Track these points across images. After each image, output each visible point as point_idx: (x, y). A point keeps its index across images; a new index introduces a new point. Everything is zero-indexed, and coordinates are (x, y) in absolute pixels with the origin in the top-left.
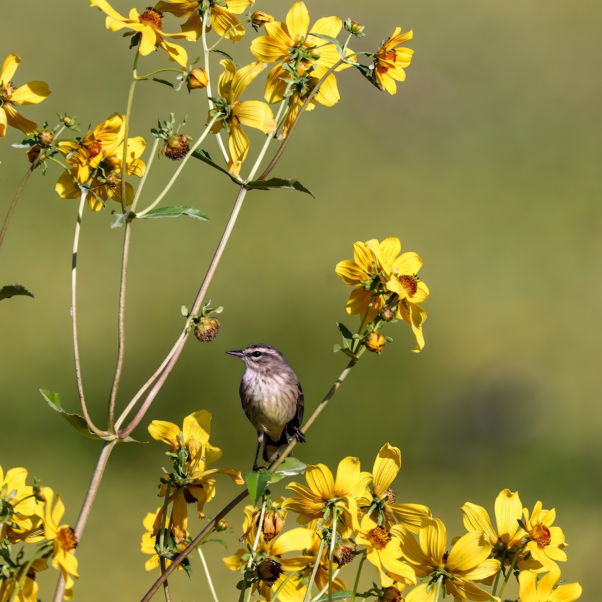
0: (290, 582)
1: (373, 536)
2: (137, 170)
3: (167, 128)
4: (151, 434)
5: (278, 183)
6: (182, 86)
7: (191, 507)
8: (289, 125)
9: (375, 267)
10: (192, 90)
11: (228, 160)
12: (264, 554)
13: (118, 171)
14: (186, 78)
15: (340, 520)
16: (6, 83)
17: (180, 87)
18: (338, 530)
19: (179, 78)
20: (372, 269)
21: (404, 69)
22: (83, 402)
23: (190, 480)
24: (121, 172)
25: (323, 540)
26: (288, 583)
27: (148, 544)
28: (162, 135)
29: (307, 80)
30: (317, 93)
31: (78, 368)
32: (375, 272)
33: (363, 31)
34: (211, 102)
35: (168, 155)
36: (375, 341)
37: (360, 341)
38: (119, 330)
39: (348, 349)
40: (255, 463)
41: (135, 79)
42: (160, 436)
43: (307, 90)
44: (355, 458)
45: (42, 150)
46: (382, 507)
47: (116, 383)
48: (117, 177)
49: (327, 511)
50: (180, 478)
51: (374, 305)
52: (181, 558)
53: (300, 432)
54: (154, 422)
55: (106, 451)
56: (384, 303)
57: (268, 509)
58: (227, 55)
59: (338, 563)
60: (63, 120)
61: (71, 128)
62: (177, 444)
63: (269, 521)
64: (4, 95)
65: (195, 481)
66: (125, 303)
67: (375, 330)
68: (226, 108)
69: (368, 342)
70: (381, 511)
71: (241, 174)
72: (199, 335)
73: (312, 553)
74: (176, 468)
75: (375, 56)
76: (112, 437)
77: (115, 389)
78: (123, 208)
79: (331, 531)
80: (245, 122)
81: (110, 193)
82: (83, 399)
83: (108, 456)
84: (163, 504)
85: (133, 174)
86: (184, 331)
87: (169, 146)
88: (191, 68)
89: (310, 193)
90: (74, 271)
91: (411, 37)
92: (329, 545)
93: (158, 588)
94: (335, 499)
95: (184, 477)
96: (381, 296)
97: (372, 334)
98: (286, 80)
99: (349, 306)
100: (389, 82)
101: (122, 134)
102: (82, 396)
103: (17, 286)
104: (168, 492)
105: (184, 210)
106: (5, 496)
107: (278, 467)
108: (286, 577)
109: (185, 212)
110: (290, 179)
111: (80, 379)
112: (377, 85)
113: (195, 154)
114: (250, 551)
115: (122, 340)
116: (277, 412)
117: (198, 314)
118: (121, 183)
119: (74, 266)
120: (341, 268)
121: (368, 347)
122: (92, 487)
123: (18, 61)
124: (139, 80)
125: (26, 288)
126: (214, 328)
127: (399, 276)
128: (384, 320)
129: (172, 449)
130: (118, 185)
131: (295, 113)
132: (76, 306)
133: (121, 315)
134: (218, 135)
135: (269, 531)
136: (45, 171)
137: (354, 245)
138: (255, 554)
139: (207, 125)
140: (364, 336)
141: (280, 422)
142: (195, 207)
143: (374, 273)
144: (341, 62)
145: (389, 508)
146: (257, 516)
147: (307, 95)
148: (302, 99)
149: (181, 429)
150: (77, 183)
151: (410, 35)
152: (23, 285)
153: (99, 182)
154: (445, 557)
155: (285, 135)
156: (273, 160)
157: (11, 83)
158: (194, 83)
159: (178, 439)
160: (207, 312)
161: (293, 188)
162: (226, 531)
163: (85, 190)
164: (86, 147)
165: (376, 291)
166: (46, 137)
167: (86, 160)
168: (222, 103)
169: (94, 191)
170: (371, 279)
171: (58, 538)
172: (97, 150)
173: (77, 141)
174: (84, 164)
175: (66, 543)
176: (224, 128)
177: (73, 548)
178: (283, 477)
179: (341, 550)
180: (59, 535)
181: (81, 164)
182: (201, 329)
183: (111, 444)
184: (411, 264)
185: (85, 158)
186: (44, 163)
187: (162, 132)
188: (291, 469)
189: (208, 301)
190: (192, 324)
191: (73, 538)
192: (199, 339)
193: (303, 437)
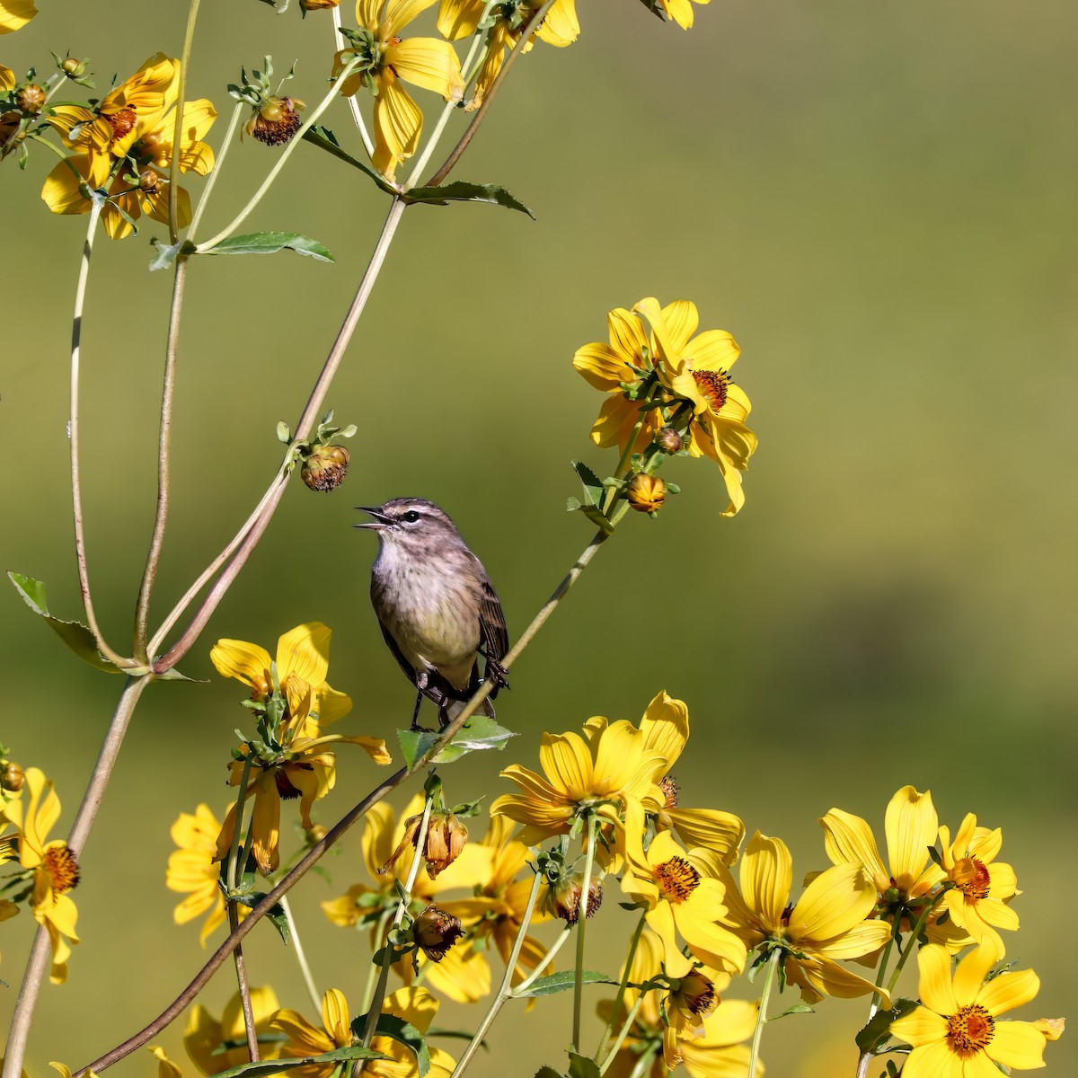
1: (664, 876)
2: (199, 163)
3: (259, 85)
4: (217, 665)
5: (464, 191)
6: (290, 3)
7: (289, 809)
8: (486, 81)
9: (647, 357)
10: (308, 12)
11: (371, 150)
13: (164, 163)
17: (287, 6)
20: (643, 362)
22: (88, 602)
23: (286, 755)
24: (170, 166)
25: (539, 874)
28: (248, 97)
30: (541, 23)
31: (80, 537)
32: (649, 367)
34: (340, 36)
35: (258, 134)
36: (646, 492)
37: (619, 491)
38: (159, 466)
39: (593, 507)
42: (233, 670)
43: (523, 17)
45: (23, 122)
47: (151, 566)
48: (160, 175)
49: (577, 823)
50: (270, 751)
51: (644, 427)
52: (269, 904)
53: (497, 665)
54: (222, 642)
55: (130, 696)
56: (664, 422)
57: (434, 813)
59: (567, 917)
60: (63, 65)
61: (79, 80)
62: (265, 685)
63: (437, 837)
65: (297, 756)
66: (172, 415)
67: (646, 471)
68: (372, 50)
69: (632, 492)
72: (310, 479)
73: (491, 891)
74: (262, 731)
76: (142, 670)
77: (149, 578)
78: (172, 232)
80: (407, 76)
81: (147, 207)
82: (87, 595)
83: (134, 705)
84: (236, 799)
85: (191, 169)
86: (282, 470)
87: (261, 118)
89: (526, 212)
90: (77, 350)
93: (224, 960)
94: (593, 801)
95: (276, 748)
96: (658, 410)
97: (640, 478)
99: (596, 429)
100: (681, 6)
101: (172, 93)
102: (87, 589)
104: (246, 777)
105: (287, 240)
107: (455, 733)
109: (290, 245)
110: (487, 185)
111: (83, 558)
112: (656, 10)
113: (310, 136)
114: (400, 891)
115: (164, 485)
117: (308, 439)
118: (168, 187)
119: (75, 343)
120: (583, 358)
121: (631, 502)
122: (101, 765)
126: (339, 466)
127: (695, 371)
128: (663, 451)
129: (254, 695)
130: (162, 189)
131: (499, 60)
132: (78, 419)
133: (164, 437)
134: (353, 98)
135: (437, 855)
136: (24, 161)
137: (610, 314)
138: (409, 899)
139: (333, 81)
140: (626, 482)
142: (309, 237)
143: (646, 367)
146: (415, 826)
147: (523, 27)
148: (513, 33)
149: (274, 657)
153: (125, 183)
154: (787, 914)
155: (478, 103)
156: (457, 147)
159: (268, 676)
160: (327, 434)
161: (494, 201)
163: (100, 199)
164: (108, 118)
165: (649, 400)
166: (33, 96)
167: (107, 143)
168: (364, 39)
169: (117, 200)
170: (640, 378)
171: (43, 866)
172: (128, 124)
173: (90, 106)
174: (104, 150)
175: (58, 876)
176: (365, 85)
177: (70, 886)
178: (466, 752)
179: (573, 894)
180: (44, 861)
181: (98, 148)
182: (314, 467)
183: (140, 682)
184: (718, 352)
185: (105, 139)
186: (22, 147)
187: (248, 91)
188: (481, 737)
189: (328, 416)
190: (296, 458)
191: (71, 866)
192: (309, 485)
193: (503, 676)
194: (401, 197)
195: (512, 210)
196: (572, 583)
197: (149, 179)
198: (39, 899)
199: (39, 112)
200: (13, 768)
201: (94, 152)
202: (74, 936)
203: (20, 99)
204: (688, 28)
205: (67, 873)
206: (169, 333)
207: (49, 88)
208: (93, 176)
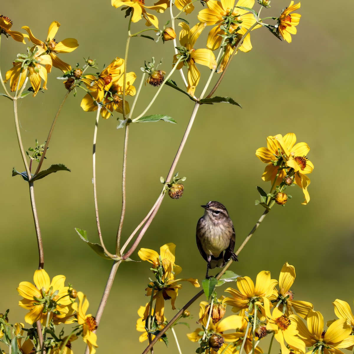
0: (229, 349)
1: (279, 322)
2: (131, 92)
3: (150, 66)
4: (140, 257)
5: (219, 100)
6: (159, 39)
7: (167, 302)
8: (224, 64)
9: (280, 152)
10: (165, 41)
11: (187, 86)
12: (213, 331)
13: (120, 93)
14: (162, 34)
15: (259, 310)
16: (51, 39)
17: (158, 40)
18: (258, 316)
19: (158, 34)
20: (278, 153)
21: (295, 26)
22: (101, 237)
23: (166, 285)
24: (122, 94)
25: (249, 322)
26: (227, 350)
27: (141, 326)
28: (147, 71)
29: (235, 36)
30: (242, 43)
31: (97, 216)
32: (280, 155)
33: (270, 4)
34: (176, 50)
35: (151, 83)
36: (281, 198)
37: (272, 198)
38: (122, 192)
39: (264, 203)
40: (207, 274)
41: (130, 36)
42: (146, 258)
43: (235, 42)
44: (267, 272)
45: (75, 81)
46: (286, 302)
47: (121, 224)
49: (251, 305)
50: (160, 284)
51: (279, 175)
52: (162, 334)
53: (235, 255)
54: (142, 249)
55: (115, 267)
56: (286, 174)
57: (214, 304)
58: (186, 21)
59: (258, 336)
60: (87, 62)
61: (93, 66)
62: (157, 263)
63: (216, 311)
64: (50, 47)
65: (169, 286)
66: (126, 175)
67: (280, 191)
68: (186, 54)
69: (277, 199)
70: (285, 305)
71: (195, 94)
72: (171, 195)
73: (242, 330)
74: (158, 278)
75: (278, 19)
76: (119, 258)
77: (120, 228)
78: (124, 116)
79: (253, 317)
80: (198, 62)
81: (115, 107)
82: (100, 235)
83: (117, 270)
84: (150, 300)
85: (128, 94)
86: (162, 192)
87: (151, 78)
88: (164, 28)
89: (239, 105)
90: (94, 155)
91: (300, 7)
92: (253, 326)
93: (148, 352)
94: (255, 297)
95: (162, 283)
96: (284, 170)
97: (279, 194)
98: (223, 36)
99: (263, 176)
100: (287, 35)
101: (122, 68)
102: (100, 233)
103: (60, 165)
105: (161, 117)
106: (51, 294)
107: (221, 276)
108: (226, 346)
109: (162, 119)
110: (226, 97)
111: (99, 223)
112: (279, 38)
113: (167, 83)
114: (204, 329)
115: (124, 198)
116: (219, 243)
117: (170, 182)
118: (122, 101)
119: (94, 151)
120: (259, 152)
121: (276, 201)
122: (106, 290)
123: (58, 25)
124: (132, 36)
125: (65, 166)
126: (181, 190)
127: (295, 157)
128: (286, 185)
129: (153, 266)
130: (120, 102)
131: (228, 56)
132: (96, 177)
133: (124, 183)
134: (181, 70)
135: (216, 317)
136: (75, 94)
137: (267, 138)
138: (207, 332)
139: (174, 64)
140: (274, 195)
141: (220, 249)
142: (168, 116)
143: (279, 155)
144: (257, 23)
145: (290, 303)
146: (209, 307)
147: (236, 45)
148: (232, 47)
149: (159, 254)
150: (95, 101)
151: (299, 6)
152: (64, 164)
153: (108, 100)
154: (323, 334)
155: (221, 71)
156: (216, 86)
157: (54, 40)
158: (167, 37)
159: (158, 260)
160: (177, 180)
161: (228, 102)
162: (189, 317)
163: (100, 106)
164: (103, 79)
165: (281, 166)
166: (78, 72)
167: (103, 87)
168: (184, 50)
169: (106, 106)
170: (278, 159)
171: (85, 323)
172: (109, 80)
173: (97, 75)
174: (102, 89)
175: (91, 326)
176: (185, 65)
177: (94, 329)
178: (224, 283)
179: (260, 329)
180: (86, 321)
181: (100, 89)
182: (172, 191)
183: (118, 262)
184: (303, 150)
185: (102, 85)
186: (74, 90)
187: (147, 69)
188: (229, 277)
189: (177, 174)
190: (167, 188)
191: (94, 323)
192: (171, 197)
193: (237, 258)
194: (198, 102)
195: (234, 105)
196: (257, 227)
197: (116, 98)
198: (84, 334)
199: (81, 77)
200: (73, 291)
201: (99, 90)
202: (96, 345)
203: (74, 73)
204: (290, 43)
205: (93, 325)
206: (124, 149)
207: (83, 70)
208: (99, 98)
